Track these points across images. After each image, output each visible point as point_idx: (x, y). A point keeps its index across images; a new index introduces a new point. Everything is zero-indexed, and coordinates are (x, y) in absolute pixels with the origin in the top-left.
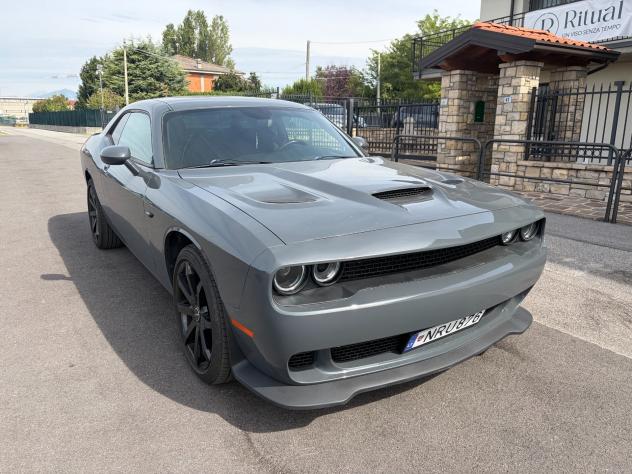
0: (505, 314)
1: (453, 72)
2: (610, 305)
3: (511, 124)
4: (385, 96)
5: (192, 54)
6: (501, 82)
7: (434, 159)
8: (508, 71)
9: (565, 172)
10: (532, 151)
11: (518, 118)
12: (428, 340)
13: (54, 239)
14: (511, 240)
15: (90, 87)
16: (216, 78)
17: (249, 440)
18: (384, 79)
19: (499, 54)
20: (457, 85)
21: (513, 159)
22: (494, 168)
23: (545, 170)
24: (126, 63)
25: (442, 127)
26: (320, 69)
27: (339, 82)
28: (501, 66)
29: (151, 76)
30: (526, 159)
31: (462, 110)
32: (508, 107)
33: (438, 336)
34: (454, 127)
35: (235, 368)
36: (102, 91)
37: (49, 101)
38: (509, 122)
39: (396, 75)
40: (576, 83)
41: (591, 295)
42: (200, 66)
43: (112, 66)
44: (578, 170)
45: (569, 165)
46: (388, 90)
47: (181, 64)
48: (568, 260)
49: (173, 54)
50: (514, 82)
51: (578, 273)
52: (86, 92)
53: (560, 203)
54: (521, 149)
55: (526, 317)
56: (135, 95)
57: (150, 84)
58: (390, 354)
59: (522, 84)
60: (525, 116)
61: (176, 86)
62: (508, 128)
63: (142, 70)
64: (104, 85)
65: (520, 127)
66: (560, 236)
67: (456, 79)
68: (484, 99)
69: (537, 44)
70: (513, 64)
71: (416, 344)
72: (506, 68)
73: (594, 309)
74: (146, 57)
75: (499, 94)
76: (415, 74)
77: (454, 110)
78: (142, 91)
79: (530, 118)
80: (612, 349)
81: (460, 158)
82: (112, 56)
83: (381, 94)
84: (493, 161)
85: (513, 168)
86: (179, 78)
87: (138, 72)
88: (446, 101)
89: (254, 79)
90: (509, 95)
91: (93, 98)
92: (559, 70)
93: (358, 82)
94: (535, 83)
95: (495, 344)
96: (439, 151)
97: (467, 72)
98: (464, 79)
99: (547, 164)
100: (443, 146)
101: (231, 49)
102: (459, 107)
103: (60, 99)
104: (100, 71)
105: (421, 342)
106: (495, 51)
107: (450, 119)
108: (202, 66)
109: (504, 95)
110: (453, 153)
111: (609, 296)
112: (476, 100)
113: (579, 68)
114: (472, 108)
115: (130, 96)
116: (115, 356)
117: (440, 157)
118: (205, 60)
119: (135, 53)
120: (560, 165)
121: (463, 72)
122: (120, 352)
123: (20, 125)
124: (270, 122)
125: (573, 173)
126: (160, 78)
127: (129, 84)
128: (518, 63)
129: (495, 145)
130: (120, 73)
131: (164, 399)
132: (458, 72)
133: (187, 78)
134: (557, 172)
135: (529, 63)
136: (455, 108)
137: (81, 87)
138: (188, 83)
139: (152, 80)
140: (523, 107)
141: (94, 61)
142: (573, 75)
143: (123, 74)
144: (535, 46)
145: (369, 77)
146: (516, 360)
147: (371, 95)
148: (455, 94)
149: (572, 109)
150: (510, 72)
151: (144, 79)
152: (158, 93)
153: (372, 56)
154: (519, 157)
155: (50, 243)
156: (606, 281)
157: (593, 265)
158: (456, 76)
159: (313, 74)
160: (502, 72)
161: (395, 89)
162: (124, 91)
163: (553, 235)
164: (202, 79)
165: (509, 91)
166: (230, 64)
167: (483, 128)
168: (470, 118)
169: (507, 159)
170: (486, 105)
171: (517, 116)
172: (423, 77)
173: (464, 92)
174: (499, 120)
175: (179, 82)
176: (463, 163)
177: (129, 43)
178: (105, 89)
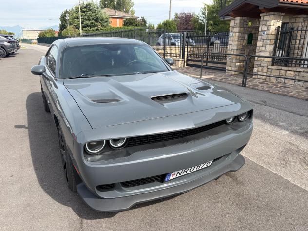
0: (229, 160)
1: (236, 18)
2: (297, 152)
3: (265, 47)
4: (209, 28)
5: (114, 8)
6: (261, 23)
7: (225, 64)
8: (265, 17)
9: (292, 72)
10: (276, 61)
11: (269, 43)
12: (178, 175)
13: (27, 106)
14: (232, 121)
15: (65, 25)
16: (125, 19)
17: (82, 223)
18: (208, 19)
19: (260, 8)
20: (238, 25)
21: (265, 65)
22: (255, 70)
23: (282, 71)
24: (80, 13)
25: (229, 47)
26: (177, 14)
27: (186, 21)
28: (261, 15)
29: (93, 19)
30: (273, 65)
31: (240, 39)
32: (264, 37)
33: (185, 173)
34: (236, 48)
35: (78, 186)
36: (69, 27)
37: (46, 32)
38: (264, 45)
39: (215, 17)
40: (303, 24)
41: (288, 146)
42: (117, 14)
43: (74, 14)
44: (299, 72)
45: (295, 69)
46: (211, 25)
47: (107, 12)
48: (281, 124)
49: (103, 8)
50: (268, 23)
51: (285, 132)
52: (63, 27)
53: (288, 89)
54: (270, 60)
55: (241, 161)
56: (85, 29)
57: (92, 23)
58: (157, 182)
59: (272, 24)
60: (273, 42)
61: (105, 24)
62: (263, 48)
63: (88, 16)
64: (71, 24)
65: (270, 48)
66: (282, 110)
67: (238, 21)
68: (253, 32)
69: (280, 3)
70: (268, 14)
71: (171, 178)
72: (264, 16)
73: (287, 154)
74: (90, 10)
75: (260, 30)
76: (221, 17)
77: (236, 38)
78: (88, 27)
79: (276, 43)
80: (289, 179)
81: (238, 64)
82: (74, 10)
83: (207, 27)
84: (255, 66)
85: (265, 70)
86: (106, 20)
87: (86, 17)
88: (232, 33)
89: (143, 20)
90: (265, 31)
91: (65, 30)
92: (294, 16)
93: (196, 21)
94: (279, 24)
95: (225, 174)
96: (228, 60)
97: (244, 18)
98: (242, 21)
99: (283, 68)
100: (230, 57)
101: (133, 4)
102: (239, 37)
103: (51, 31)
104: (67, 17)
105: (175, 177)
106: (259, 7)
107: (234, 43)
108: (118, 13)
109: (262, 31)
110: (234, 61)
111: (298, 147)
112: (248, 32)
113: (305, 16)
114: (246, 37)
115: (82, 29)
116: (34, 172)
117: (228, 63)
118: (120, 11)
119: (85, 8)
120: (290, 69)
121: (241, 18)
122: (36, 169)
123: (33, 43)
124: (119, 52)
125: (297, 73)
126: (97, 20)
127: (82, 23)
128: (271, 13)
129: (256, 58)
130: (78, 18)
131: (48, 197)
132: (239, 17)
133: (110, 20)
134: (288, 72)
135: (276, 13)
136: (237, 37)
137: (60, 25)
138: (110, 23)
139: (93, 21)
140: (273, 37)
141: (66, 12)
142: (301, 19)
143: (79, 18)
144: (279, 4)
145: (202, 18)
146: (234, 183)
147: (202, 27)
148: (237, 30)
149: (298, 38)
150: (266, 18)
151: (89, 21)
152: (96, 28)
153: (203, 7)
154: (269, 64)
155: (25, 108)
156: (299, 137)
157: (295, 128)
158: (238, 20)
159: (173, 17)
160: (262, 18)
161: (215, 24)
162: (79, 27)
163: (278, 109)
164: (118, 20)
165: (265, 28)
166: (132, 12)
167: (252, 48)
168: (245, 43)
169: (262, 65)
170: (254, 35)
171: (268, 42)
172: (226, 19)
173: (242, 29)
174: (259, 44)
175: (106, 22)
176: (240, 66)
177: (81, 3)
178: (71, 26)
